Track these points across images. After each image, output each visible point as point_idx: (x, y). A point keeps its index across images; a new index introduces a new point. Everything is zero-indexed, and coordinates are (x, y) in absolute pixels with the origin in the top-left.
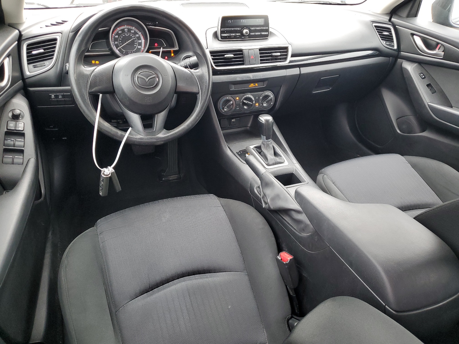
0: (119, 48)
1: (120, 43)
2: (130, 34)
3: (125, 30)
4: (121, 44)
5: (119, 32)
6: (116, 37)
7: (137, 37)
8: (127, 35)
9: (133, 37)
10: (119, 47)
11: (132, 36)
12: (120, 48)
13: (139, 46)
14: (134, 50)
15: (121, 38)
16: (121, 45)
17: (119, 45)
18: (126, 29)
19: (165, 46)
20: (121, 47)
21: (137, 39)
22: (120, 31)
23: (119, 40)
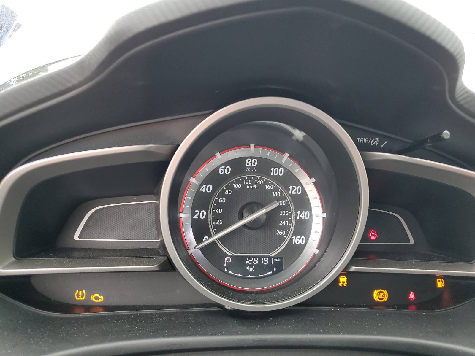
0: (207, 241)
1: (217, 217)
2: (266, 182)
3: (248, 163)
4: (220, 222)
5: (221, 171)
6: (203, 189)
7: (294, 197)
8: (253, 183)
9: (276, 194)
10: (210, 236)
11: (271, 191)
12: (214, 242)
13: (295, 234)
14: (273, 254)
15: (223, 195)
16: (219, 229)
17: (211, 224)
18: (252, 158)
19: (412, 242)
20: (221, 239)
21: (291, 206)
22: (225, 164)
23: (212, 204)
